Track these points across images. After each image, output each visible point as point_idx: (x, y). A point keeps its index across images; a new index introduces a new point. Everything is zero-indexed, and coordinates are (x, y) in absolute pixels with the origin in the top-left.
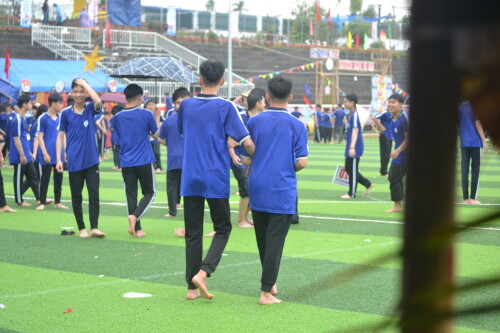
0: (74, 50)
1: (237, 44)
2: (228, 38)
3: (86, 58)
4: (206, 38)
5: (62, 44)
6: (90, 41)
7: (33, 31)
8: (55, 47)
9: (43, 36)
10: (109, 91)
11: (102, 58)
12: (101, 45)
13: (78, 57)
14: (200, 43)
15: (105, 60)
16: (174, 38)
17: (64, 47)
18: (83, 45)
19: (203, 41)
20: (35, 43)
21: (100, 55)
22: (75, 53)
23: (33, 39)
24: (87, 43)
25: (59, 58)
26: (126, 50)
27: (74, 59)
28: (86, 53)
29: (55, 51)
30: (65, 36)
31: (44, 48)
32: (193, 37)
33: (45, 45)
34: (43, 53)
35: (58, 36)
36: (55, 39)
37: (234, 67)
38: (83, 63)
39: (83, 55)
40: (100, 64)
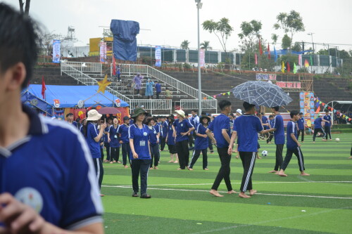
0: (90, 78)
1: (205, 71)
2: (198, 68)
3: (99, 83)
4: (183, 68)
5: (82, 74)
6: (101, 71)
7: (62, 65)
8: (77, 77)
9: (69, 68)
10: (115, 106)
11: (110, 83)
12: (109, 74)
13: (93, 83)
14: (178, 71)
15: (112, 85)
16: (160, 69)
17: (84, 76)
18: (96, 75)
19: (181, 70)
20: (63, 73)
21: (108, 81)
22: (91, 80)
23: (62, 71)
24: (99, 73)
25: (80, 84)
26: (127, 78)
27: (90, 84)
28: (99, 80)
29: (77, 79)
30: (85, 68)
31: (70, 77)
32: (173, 67)
33: (70, 75)
34: (69, 81)
35: (79, 69)
36: (77, 71)
37: (202, 88)
38: (96, 87)
39: (97, 82)
40: (109, 87)
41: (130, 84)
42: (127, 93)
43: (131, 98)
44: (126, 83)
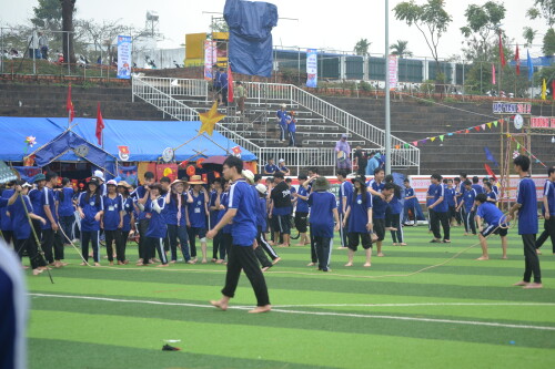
0: (186, 107)
1: (398, 97)
2: (384, 90)
3: (202, 117)
4: (357, 90)
5: (171, 99)
6: (207, 95)
7: (134, 83)
8: (162, 104)
9: (147, 89)
11: (223, 117)
13: (192, 116)
14: (348, 96)
15: (226, 120)
16: (315, 91)
17: (174, 104)
18: (198, 101)
19: (353, 94)
20: (136, 99)
21: (219, 113)
22: (188, 112)
23: (134, 93)
24: (204, 98)
25: (168, 118)
26: (254, 107)
27: (187, 119)
28: (201, 112)
29: (162, 109)
30: (176, 90)
31: (148, 106)
32: (339, 89)
33: (149, 101)
34: (145, 111)
35: (166, 90)
36: (163, 93)
37: (392, 128)
38: (198, 124)
39: (198, 114)
40: (220, 125)
41: (260, 119)
42: (253, 136)
43: (261, 145)
44: (251, 118)
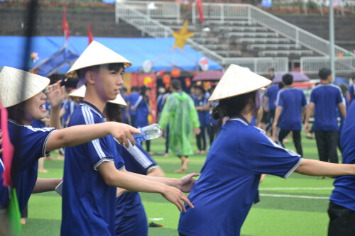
0: (162, 26)
1: (340, 13)
2: (329, 8)
3: (175, 35)
4: (305, 8)
5: (149, 20)
6: (178, 15)
7: (118, 7)
8: (141, 24)
9: (129, 12)
10: (201, 70)
11: (192, 34)
12: (190, 20)
13: (166, 34)
14: (298, 14)
15: (195, 36)
16: (269, 10)
17: (151, 24)
18: (171, 21)
19: (302, 11)
20: (120, 20)
21: (190, 31)
22: (163, 30)
23: (118, 15)
24: (175, 19)
25: (147, 36)
26: (218, 25)
27: (162, 36)
28: (175, 30)
29: (142, 28)
30: (152, 12)
31: (129, 26)
32: (290, 8)
33: (131, 22)
34: (127, 31)
35: (144, 12)
36: (141, 15)
37: (336, 39)
38: (171, 41)
39: (172, 32)
40: (190, 40)
41: (223, 35)
42: (218, 49)
43: (224, 56)
44: (215, 34)
